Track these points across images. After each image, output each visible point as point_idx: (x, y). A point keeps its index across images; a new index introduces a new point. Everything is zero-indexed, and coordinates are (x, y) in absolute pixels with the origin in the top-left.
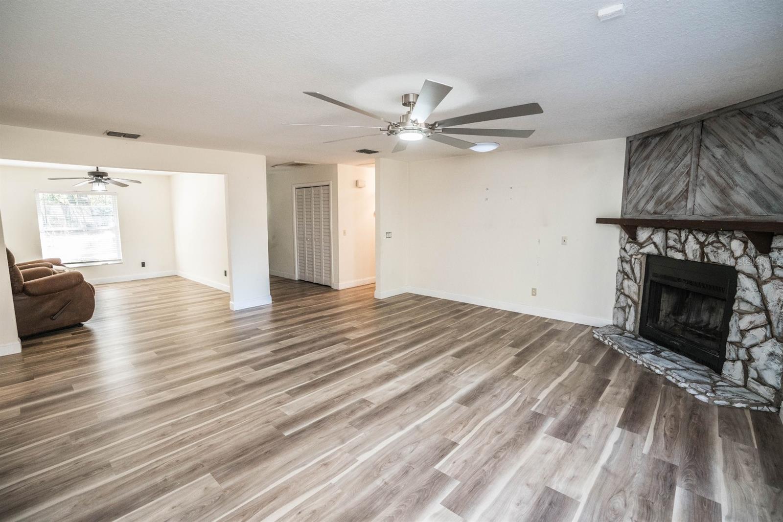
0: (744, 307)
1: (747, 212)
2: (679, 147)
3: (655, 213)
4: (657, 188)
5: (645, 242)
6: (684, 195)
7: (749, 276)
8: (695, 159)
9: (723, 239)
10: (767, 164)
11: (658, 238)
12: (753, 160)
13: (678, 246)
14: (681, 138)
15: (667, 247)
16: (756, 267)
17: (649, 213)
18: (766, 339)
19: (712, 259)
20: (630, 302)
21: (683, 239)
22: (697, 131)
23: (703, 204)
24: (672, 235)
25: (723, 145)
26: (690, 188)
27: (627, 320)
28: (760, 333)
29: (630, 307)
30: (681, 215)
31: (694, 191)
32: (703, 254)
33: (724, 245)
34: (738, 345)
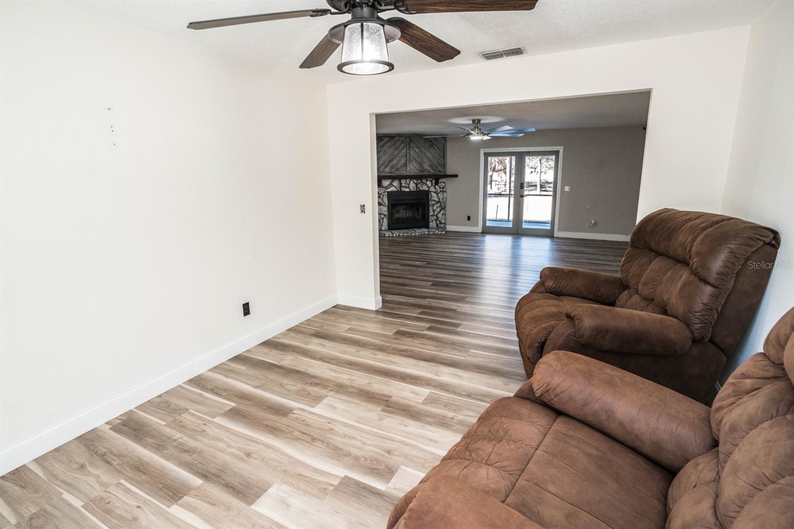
0: (433, 203)
1: (429, 172)
2: (400, 145)
3: (390, 172)
4: (390, 161)
5: (388, 186)
6: (405, 165)
7: (434, 192)
8: (408, 151)
9: (424, 181)
10: (433, 156)
11: (396, 183)
12: (428, 154)
13: (407, 186)
14: (400, 141)
15: (401, 186)
16: (435, 188)
17: (387, 173)
18: (441, 210)
19: (421, 189)
20: (383, 216)
21: (408, 183)
22: (408, 140)
23: (414, 169)
24: (403, 181)
25: (418, 148)
26: (408, 162)
27: (382, 226)
28: (438, 209)
29: (383, 219)
30: (404, 173)
31: (409, 164)
32: (417, 187)
33: (424, 183)
34: (434, 215)
